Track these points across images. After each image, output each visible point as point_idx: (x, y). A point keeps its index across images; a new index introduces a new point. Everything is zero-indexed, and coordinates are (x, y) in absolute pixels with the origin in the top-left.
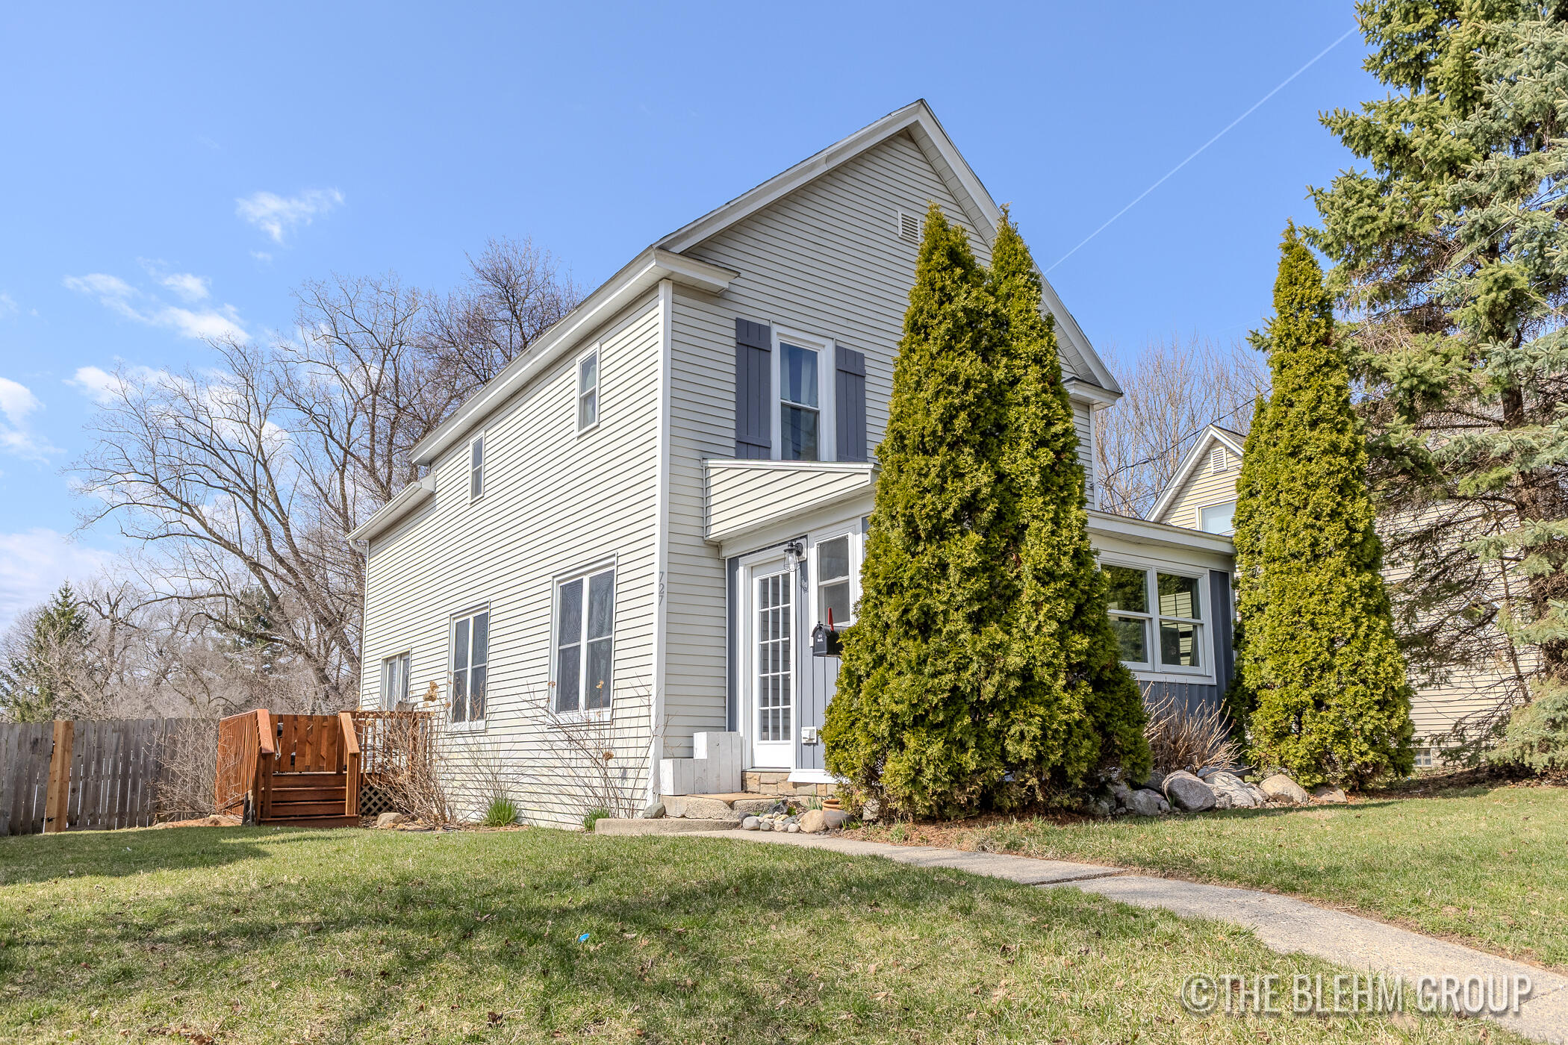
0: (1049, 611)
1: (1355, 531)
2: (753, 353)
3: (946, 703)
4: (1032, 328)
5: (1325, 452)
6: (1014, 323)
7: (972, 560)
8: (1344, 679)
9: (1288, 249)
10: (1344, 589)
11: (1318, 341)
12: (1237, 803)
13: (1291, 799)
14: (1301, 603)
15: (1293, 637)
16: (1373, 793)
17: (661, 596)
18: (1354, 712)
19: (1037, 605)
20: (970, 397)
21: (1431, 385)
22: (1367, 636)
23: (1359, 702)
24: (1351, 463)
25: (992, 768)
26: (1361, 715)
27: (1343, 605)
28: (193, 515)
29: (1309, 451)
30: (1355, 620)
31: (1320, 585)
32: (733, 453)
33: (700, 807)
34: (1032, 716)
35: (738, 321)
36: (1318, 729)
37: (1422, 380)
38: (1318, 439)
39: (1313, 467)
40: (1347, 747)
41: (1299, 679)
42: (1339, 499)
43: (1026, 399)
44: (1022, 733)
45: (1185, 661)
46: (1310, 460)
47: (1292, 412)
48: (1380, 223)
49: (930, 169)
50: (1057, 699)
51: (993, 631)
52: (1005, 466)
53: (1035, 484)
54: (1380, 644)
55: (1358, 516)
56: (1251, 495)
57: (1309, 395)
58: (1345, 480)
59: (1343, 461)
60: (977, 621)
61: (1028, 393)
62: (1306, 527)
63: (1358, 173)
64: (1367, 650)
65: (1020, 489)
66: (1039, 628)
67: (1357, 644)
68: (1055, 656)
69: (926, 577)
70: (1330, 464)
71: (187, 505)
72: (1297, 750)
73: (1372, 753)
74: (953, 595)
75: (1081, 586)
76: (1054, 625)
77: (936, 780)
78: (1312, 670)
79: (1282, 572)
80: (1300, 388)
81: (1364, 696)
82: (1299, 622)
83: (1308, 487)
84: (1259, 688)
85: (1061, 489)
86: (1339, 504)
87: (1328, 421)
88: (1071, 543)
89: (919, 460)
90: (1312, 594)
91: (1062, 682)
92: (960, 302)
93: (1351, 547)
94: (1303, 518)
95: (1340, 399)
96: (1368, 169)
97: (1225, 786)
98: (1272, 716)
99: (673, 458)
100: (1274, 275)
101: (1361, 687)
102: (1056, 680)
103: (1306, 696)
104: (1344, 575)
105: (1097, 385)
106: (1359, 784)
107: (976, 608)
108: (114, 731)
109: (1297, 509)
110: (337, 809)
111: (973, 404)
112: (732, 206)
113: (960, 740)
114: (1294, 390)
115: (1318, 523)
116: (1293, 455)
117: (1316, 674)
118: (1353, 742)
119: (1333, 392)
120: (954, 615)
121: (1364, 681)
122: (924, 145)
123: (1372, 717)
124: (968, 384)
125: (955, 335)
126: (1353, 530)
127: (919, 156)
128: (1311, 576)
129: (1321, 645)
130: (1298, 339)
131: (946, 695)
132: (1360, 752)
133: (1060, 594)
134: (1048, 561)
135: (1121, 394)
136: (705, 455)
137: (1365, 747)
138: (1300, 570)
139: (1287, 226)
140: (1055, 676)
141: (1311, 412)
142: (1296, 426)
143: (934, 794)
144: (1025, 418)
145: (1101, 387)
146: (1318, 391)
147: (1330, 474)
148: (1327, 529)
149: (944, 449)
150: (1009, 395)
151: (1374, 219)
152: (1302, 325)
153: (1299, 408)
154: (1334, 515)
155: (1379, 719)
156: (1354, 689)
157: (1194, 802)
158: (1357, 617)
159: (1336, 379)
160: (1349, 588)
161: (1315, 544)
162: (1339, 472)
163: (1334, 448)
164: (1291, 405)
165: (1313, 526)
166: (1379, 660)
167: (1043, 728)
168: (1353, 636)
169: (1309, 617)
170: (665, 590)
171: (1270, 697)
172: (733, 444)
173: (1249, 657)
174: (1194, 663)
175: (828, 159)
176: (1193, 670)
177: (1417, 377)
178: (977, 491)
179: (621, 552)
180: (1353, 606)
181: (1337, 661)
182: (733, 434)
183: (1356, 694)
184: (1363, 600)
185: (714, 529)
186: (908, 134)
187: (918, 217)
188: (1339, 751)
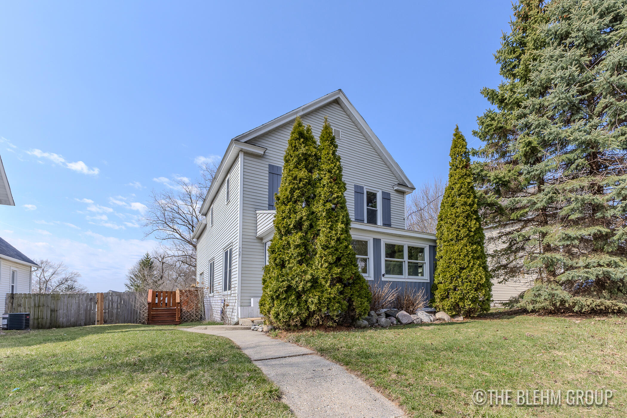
0: (325, 260)
1: (471, 231)
2: (275, 176)
3: (286, 292)
4: (329, 160)
5: (462, 205)
6: (322, 158)
7: (298, 242)
8: (464, 281)
9: (455, 135)
10: (466, 251)
11: (463, 167)
12: (425, 321)
13: (444, 320)
14: (452, 256)
15: (448, 267)
16: (473, 318)
17: (239, 255)
18: (466, 291)
19: (321, 257)
20: (301, 185)
21: (503, 181)
22: (472, 266)
23: (468, 288)
24: (471, 208)
25: (303, 313)
26: (469, 292)
27: (465, 256)
28: (177, 233)
29: (457, 204)
30: (469, 261)
31: (458, 250)
32: (267, 209)
33: (245, 322)
34: (316, 296)
35: (269, 165)
36: (454, 297)
37: (500, 179)
38: (460, 200)
39: (458, 210)
40: (464, 303)
41: (449, 281)
42: (466, 221)
43: (324, 185)
44: (312, 301)
45: (420, 275)
46: (457, 208)
47: (453, 191)
48: (494, 126)
49: (345, 114)
50: (326, 290)
51: (304, 267)
52: (314, 209)
53: (324, 215)
54: (477, 269)
55: (472, 226)
56: (442, 220)
57: (458, 186)
58: (468, 214)
59: (468, 208)
60: (300, 263)
61: (325, 183)
62: (455, 230)
63: (492, 110)
64: (472, 271)
65: (319, 217)
66: (322, 265)
67: (468, 269)
68: (326, 275)
69: (283, 249)
70: (463, 209)
71: (175, 230)
72: (447, 303)
73: (472, 305)
74: (292, 254)
75: (340, 251)
76: (327, 264)
77: (283, 317)
78: (454, 278)
79: (447, 245)
80: (456, 183)
81: (470, 286)
82: (451, 262)
83: (456, 217)
84: (438, 283)
85: (336, 217)
86: (466, 222)
87: (464, 194)
88: (336, 236)
89: (283, 207)
90: (455, 253)
91: (328, 284)
92: (300, 151)
93: (470, 237)
94: (454, 227)
95: (469, 187)
96: (495, 108)
97: (422, 315)
98: (440, 293)
99: (244, 210)
100: (450, 144)
101: (469, 283)
102: (327, 283)
103: (451, 286)
104: (466, 246)
105: (406, 186)
106: (469, 314)
107: (299, 259)
108: (116, 296)
109: (453, 224)
110: (174, 319)
111: (303, 187)
112: (264, 126)
113: (292, 304)
114: (454, 184)
115: (459, 229)
116: (453, 206)
117: (455, 279)
118: (466, 301)
119: (466, 184)
120: (291, 261)
121: (470, 282)
122: (342, 105)
123: (472, 293)
124: (300, 180)
125: (298, 163)
126: (470, 231)
127: (341, 109)
128: (456, 247)
129: (457, 270)
130: (457, 167)
131: (285, 289)
132: (468, 305)
133: (331, 254)
134: (326, 242)
135: (415, 189)
136: (256, 209)
137: (470, 303)
138: (453, 245)
139: (456, 127)
140: (326, 282)
141: (458, 191)
142: (454, 196)
143: (283, 322)
144: (322, 192)
145: (408, 187)
146: (461, 184)
147: (463, 212)
148: (461, 231)
149: (291, 203)
150: (318, 184)
151: (492, 125)
152: (458, 161)
153: (455, 190)
154: (463, 226)
155: (475, 294)
156: (467, 284)
157: (404, 321)
158: (469, 260)
159: (468, 180)
160: (467, 251)
161: (457, 236)
162: (466, 211)
163: (465, 204)
164: (453, 189)
165: (457, 230)
166: (476, 274)
167: (319, 300)
168: (467, 266)
169: (454, 260)
170: (241, 253)
171: (441, 286)
172: (267, 206)
173: (437, 273)
174: (422, 275)
175: (303, 110)
176: (422, 277)
177: (499, 179)
178: (302, 218)
179: (233, 241)
180: (468, 256)
181: (462, 275)
182: (267, 203)
183: (467, 285)
184: (472, 254)
185: (258, 233)
186: (337, 102)
187: (340, 130)
188: (461, 304)
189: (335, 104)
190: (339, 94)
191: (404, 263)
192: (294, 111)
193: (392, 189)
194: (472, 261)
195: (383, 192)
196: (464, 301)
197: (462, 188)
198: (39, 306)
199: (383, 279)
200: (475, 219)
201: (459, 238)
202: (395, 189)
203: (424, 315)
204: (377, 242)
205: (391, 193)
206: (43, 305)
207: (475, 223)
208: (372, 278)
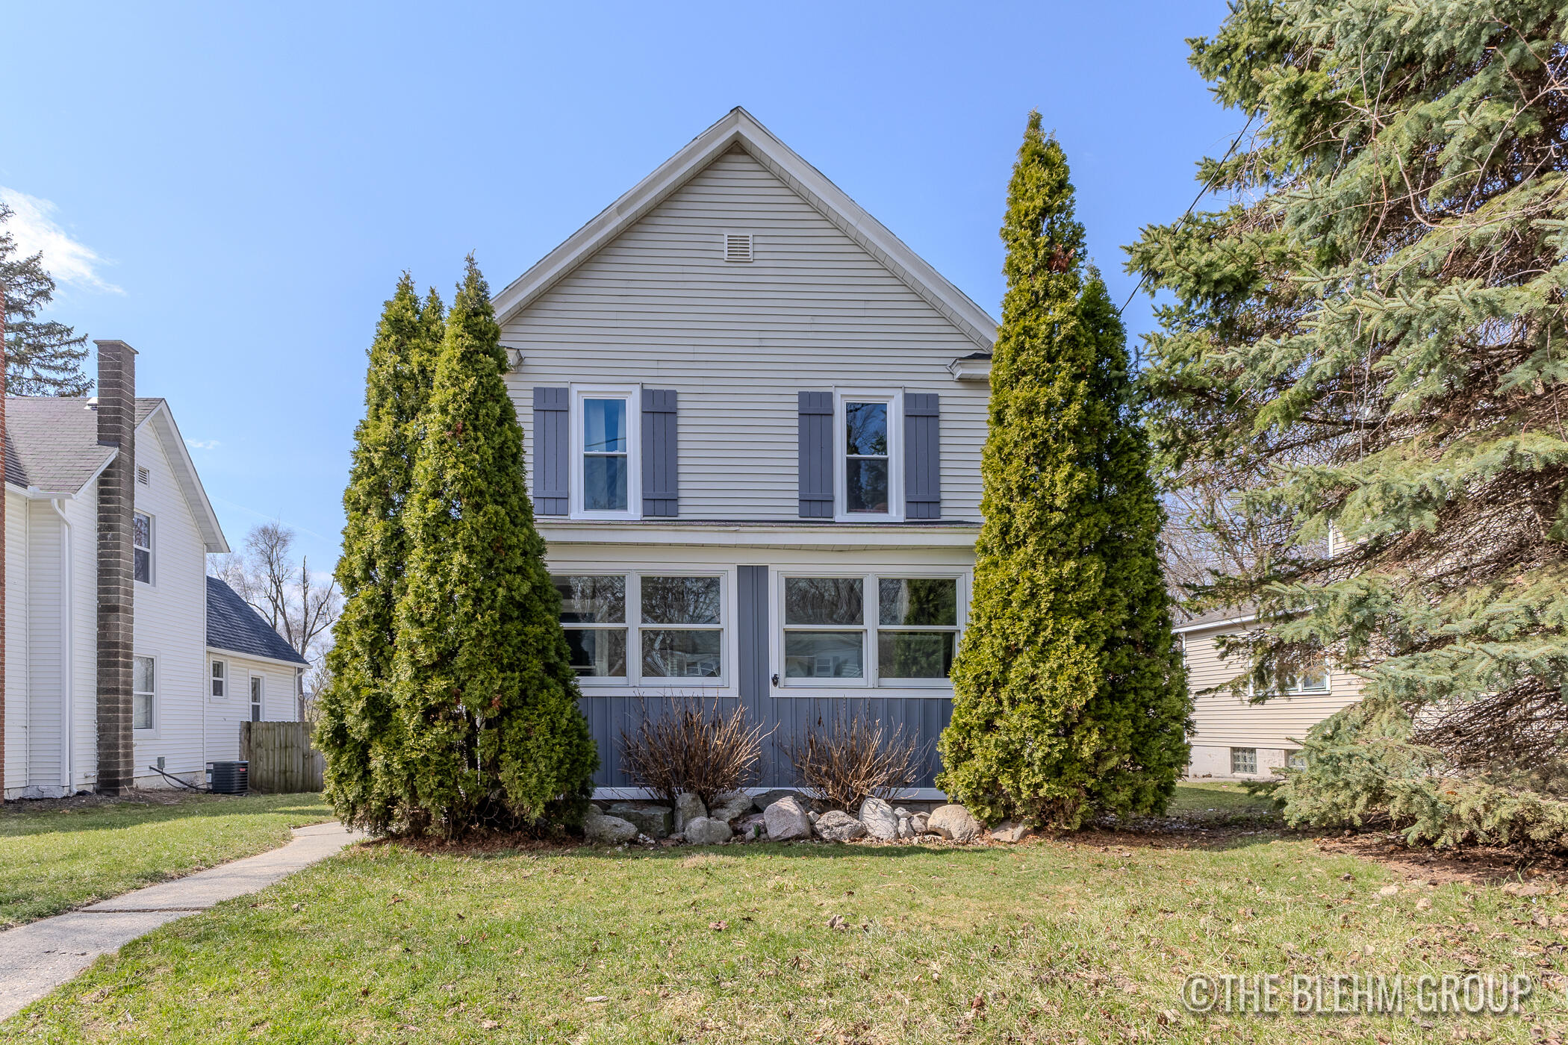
0: (410, 656)
2: (551, 415)
4: (448, 377)
6: (437, 377)
8: (1017, 697)
10: (1029, 585)
11: (1037, 268)
14: (983, 605)
15: (976, 646)
22: (1050, 642)
24: (1058, 420)
30: (1036, 623)
35: (536, 389)
43: (429, 453)
50: (408, 739)
61: (430, 447)
64: (1045, 659)
73: (1047, 787)
76: (412, 670)
82: (980, 628)
83: (1004, 462)
85: (454, 535)
91: (414, 724)
97: (873, 814)
102: (411, 721)
115: (1011, 505)
123: (1041, 743)
127: (755, 167)
140: (411, 718)
155: (1052, 746)
159: (1056, 314)
160: (1033, 583)
165: (1005, 510)
168: (1028, 644)
169: (986, 621)
180: (1038, 605)
181: (1011, 675)
184: (1052, 597)
186: (737, 147)
187: (750, 233)
188: (1005, 781)
189: (732, 158)
190: (737, 121)
191: (864, 634)
192: (593, 223)
193: (949, 377)
194: (1050, 623)
195: (906, 396)
196: (1018, 771)
197: (1023, 349)
198: (286, 747)
199: (775, 692)
200: (1070, 459)
201: (1011, 539)
202: (957, 376)
203: (879, 815)
204: (753, 578)
205: (940, 393)
206: (292, 746)
207: (1071, 476)
208: (733, 692)
